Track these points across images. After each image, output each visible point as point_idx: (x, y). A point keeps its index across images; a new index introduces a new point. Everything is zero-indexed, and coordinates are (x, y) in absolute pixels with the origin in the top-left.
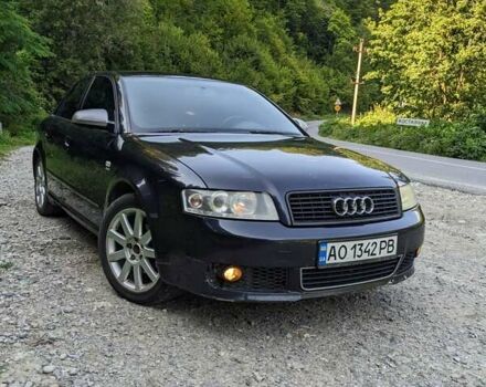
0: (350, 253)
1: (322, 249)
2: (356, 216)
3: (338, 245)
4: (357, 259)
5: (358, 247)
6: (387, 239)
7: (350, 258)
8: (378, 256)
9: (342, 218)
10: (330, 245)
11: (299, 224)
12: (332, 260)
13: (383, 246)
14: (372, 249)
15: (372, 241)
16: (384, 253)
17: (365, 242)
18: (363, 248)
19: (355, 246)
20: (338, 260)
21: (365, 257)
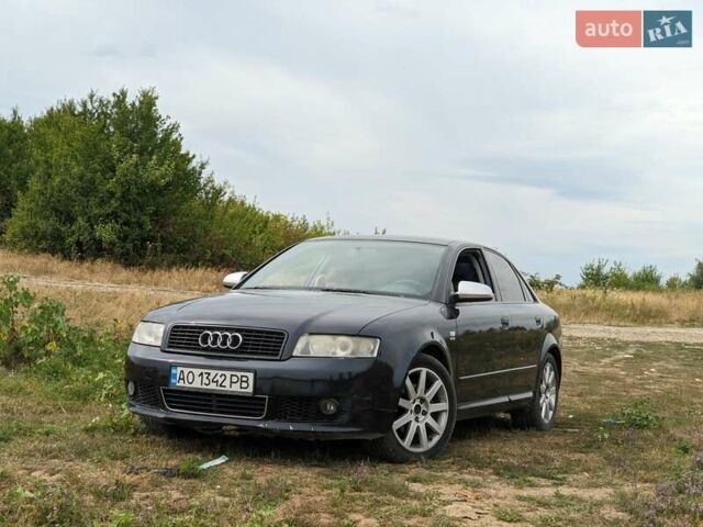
0: (198, 379)
1: (173, 371)
2: (218, 350)
3: (186, 370)
4: (204, 387)
5: (205, 376)
6: (239, 374)
7: (197, 384)
8: (228, 388)
9: (204, 349)
10: (179, 369)
11: (172, 350)
12: (181, 384)
13: (235, 379)
14: (220, 381)
15: (220, 372)
16: (236, 388)
17: (213, 373)
18: (211, 377)
19: (202, 374)
20: (187, 385)
21: (213, 386)
